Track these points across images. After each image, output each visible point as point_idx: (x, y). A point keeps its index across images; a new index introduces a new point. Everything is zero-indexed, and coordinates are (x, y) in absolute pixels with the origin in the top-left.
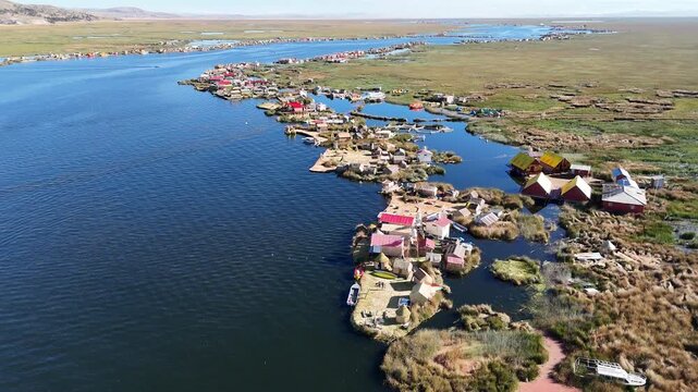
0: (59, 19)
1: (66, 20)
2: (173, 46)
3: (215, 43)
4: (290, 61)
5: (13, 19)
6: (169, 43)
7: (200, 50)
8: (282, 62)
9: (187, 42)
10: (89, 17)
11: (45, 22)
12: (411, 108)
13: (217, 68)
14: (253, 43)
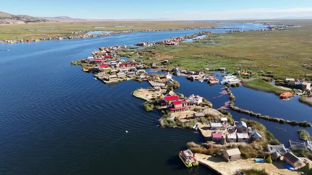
0: (31, 22)
1: (34, 22)
2: (78, 34)
3: (100, 33)
4: (145, 44)
5: (8, 21)
6: (76, 33)
7: (92, 36)
8: (140, 45)
9: (86, 32)
10: (44, 21)
11: (23, 23)
12: (282, 98)
13: (100, 49)
14: (120, 32)
